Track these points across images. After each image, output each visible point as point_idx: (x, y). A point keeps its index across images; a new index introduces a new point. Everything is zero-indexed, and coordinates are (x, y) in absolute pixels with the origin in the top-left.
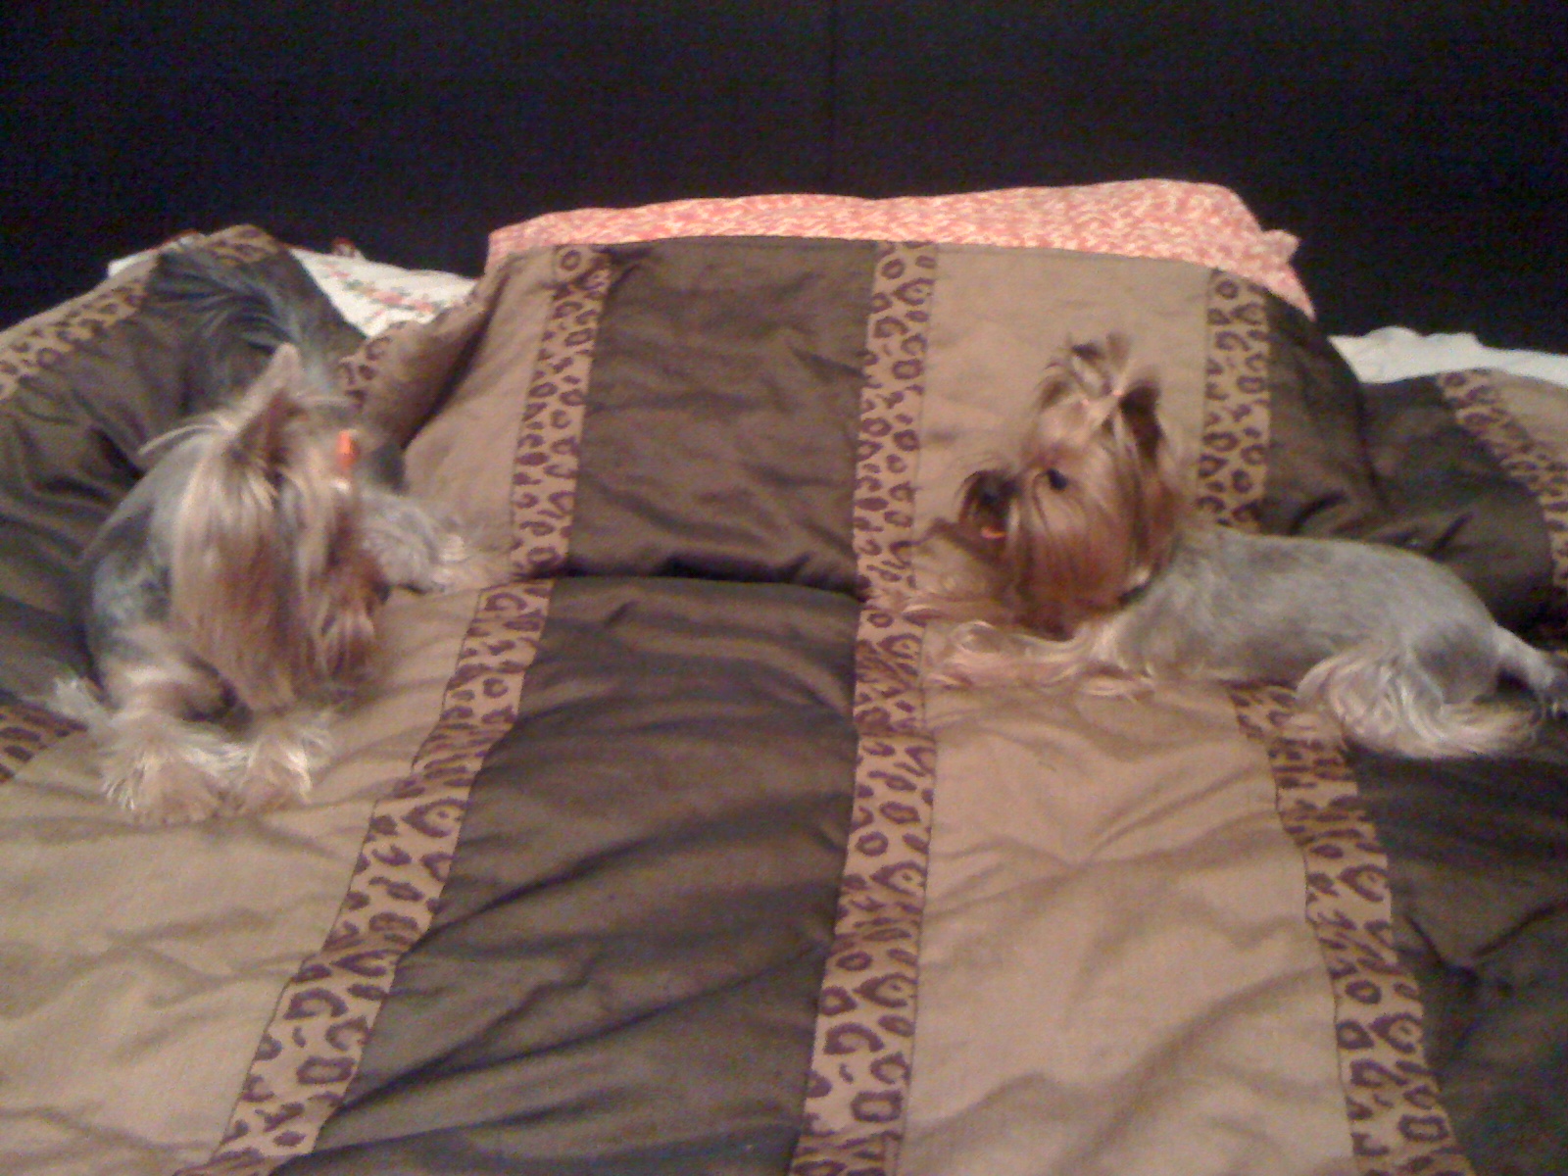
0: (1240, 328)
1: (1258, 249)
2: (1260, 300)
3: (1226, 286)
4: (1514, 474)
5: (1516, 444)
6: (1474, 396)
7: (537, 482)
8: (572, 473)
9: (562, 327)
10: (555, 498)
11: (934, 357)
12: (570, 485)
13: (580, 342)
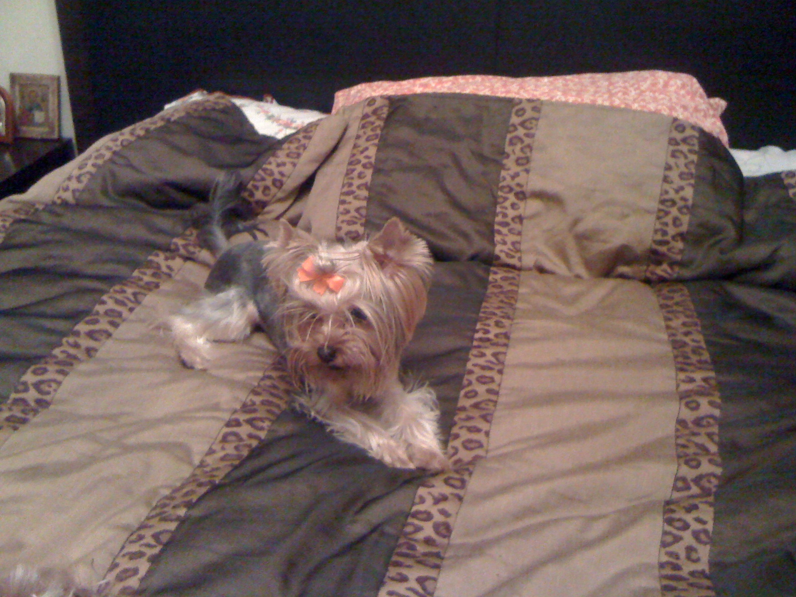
0: (684, 148)
1: (703, 107)
2: (697, 134)
3: (678, 125)
7: (350, 203)
8: (365, 198)
9: (365, 133)
10: (357, 210)
11: (536, 156)
12: (364, 203)
13: (373, 140)
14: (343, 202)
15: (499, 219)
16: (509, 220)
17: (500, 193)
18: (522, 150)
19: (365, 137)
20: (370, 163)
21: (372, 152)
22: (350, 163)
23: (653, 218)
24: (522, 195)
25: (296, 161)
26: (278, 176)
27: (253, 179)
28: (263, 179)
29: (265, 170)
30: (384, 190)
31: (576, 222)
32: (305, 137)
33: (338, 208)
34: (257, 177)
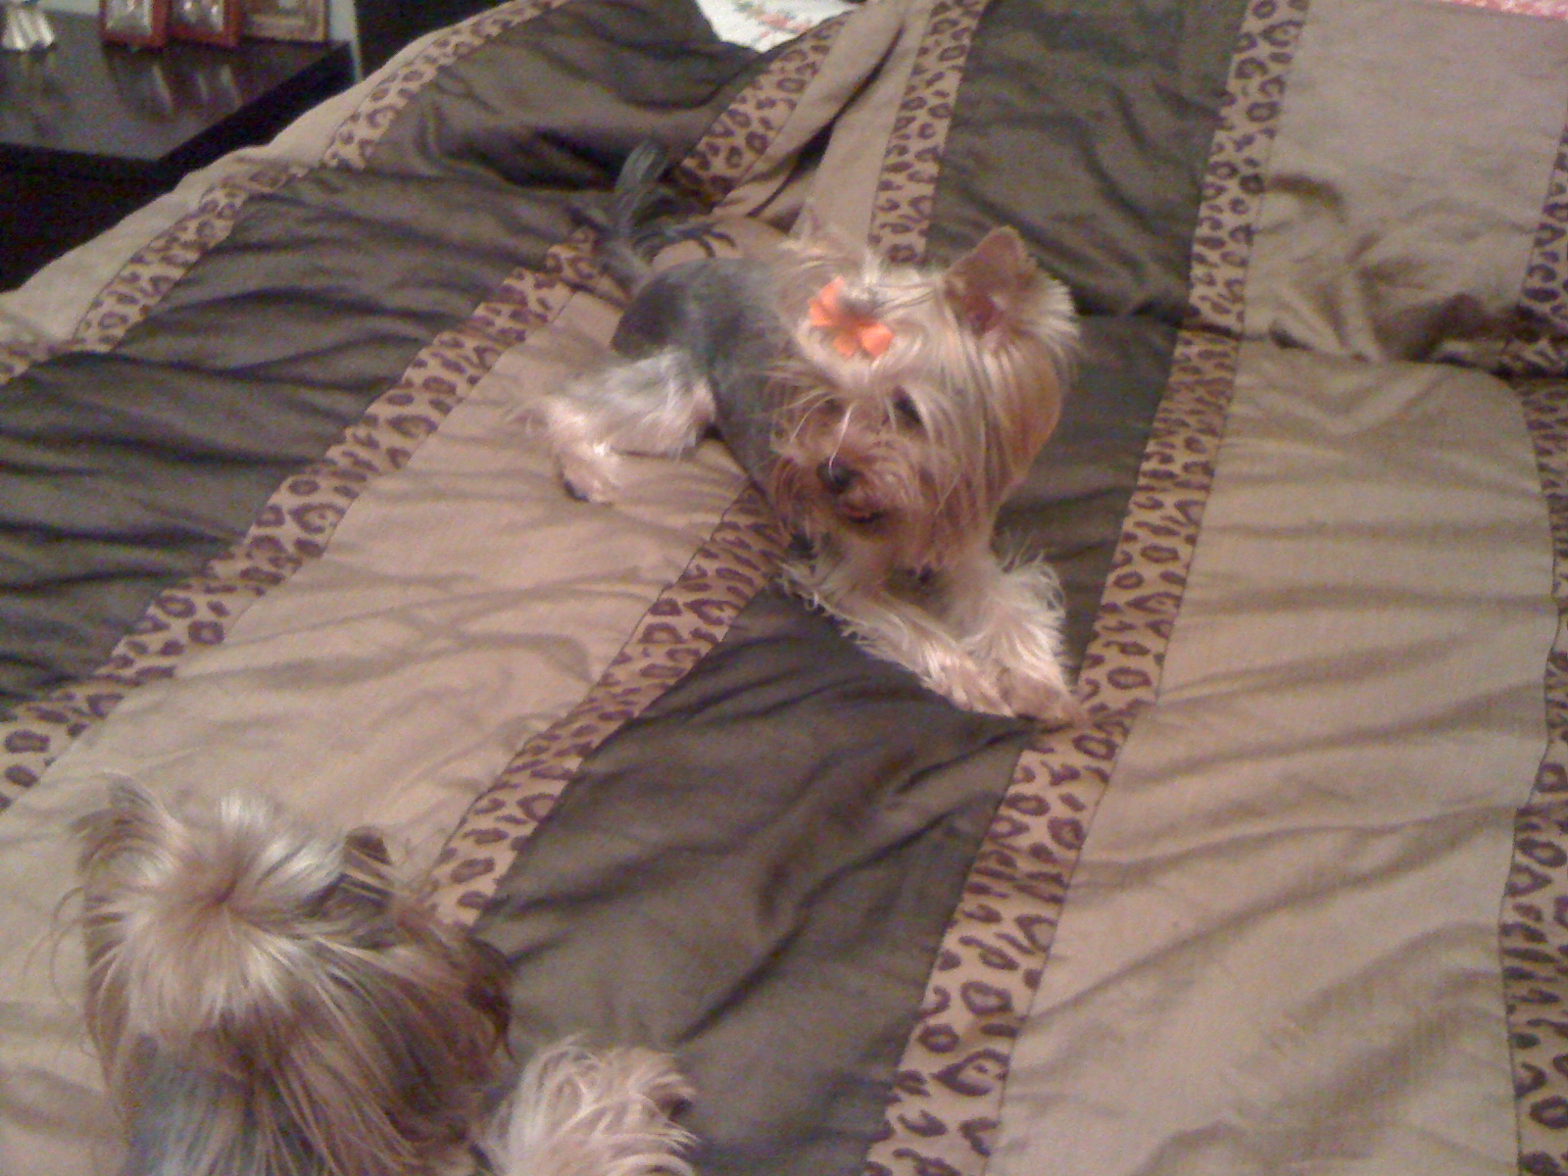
7: (899, 188)
8: (931, 180)
9: (937, 43)
10: (915, 202)
11: (1290, 101)
12: (928, 190)
13: (954, 58)
14: (886, 186)
15: (1203, 231)
16: (1223, 234)
17: (1209, 178)
18: (1263, 88)
19: (938, 51)
20: (945, 106)
21: (951, 83)
22: (905, 106)
23: (1525, 242)
24: (1255, 184)
25: (794, 96)
26: (757, 127)
27: (708, 131)
28: (728, 133)
29: (733, 114)
30: (970, 163)
31: (1366, 243)
32: (816, 49)
33: (876, 198)
34: (718, 128)
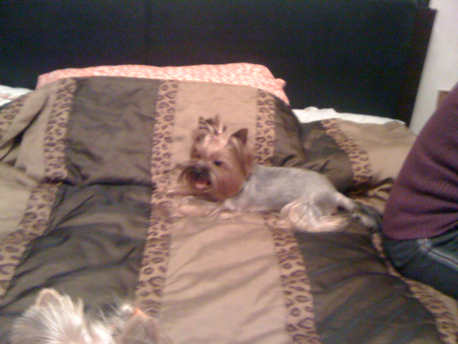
0: (267, 106)
1: (273, 84)
2: (272, 98)
3: (262, 94)
4: (343, 148)
5: (343, 139)
6: (332, 126)
7: (53, 152)
8: (64, 150)
9: (59, 103)
11: (177, 115)
13: (66, 107)
14: (47, 151)
15: (154, 156)
16: (161, 156)
17: (155, 138)
18: (168, 111)
20: (64, 123)
21: (65, 115)
22: (50, 123)
25: (11, 121)
32: (18, 105)
33: (44, 155)
